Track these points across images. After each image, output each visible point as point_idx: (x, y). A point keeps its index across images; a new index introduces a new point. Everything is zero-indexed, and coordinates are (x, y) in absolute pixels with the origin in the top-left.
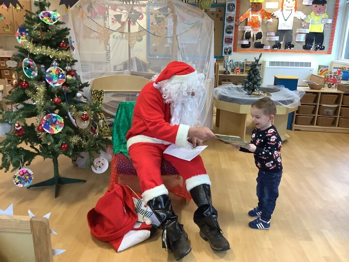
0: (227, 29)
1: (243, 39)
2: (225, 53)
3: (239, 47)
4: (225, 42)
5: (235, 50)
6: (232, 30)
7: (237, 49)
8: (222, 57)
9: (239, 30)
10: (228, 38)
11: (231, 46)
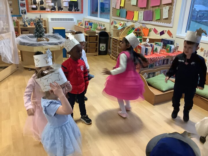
1: (32, 4)
2: (22, 13)
3: (30, 9)
4: (21, 6)
5: (28, 11)
7: (30, 11)
8: (21, 16)
10: (22, 4)
11: (25, 8)
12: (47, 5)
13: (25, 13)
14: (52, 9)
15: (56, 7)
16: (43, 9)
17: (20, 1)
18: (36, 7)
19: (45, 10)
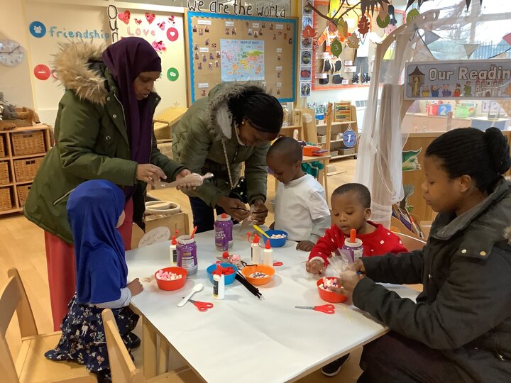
0: (304, 56)
1: (321, 72)
2: (302, 93)
3: (317, 82)
4: (302, 76)
5: (313, 88)
6: (309, 59)
7: (316, 87)
9: (317, 58)
10: (305, 71)
11: (309, 81)
12: (345, 71)
13: (308, 93)
14: (352, 81)
15: (359, 75)
16: (338, 80)
17: (301, 66)
18: (326, 77)
19: (341, 82)
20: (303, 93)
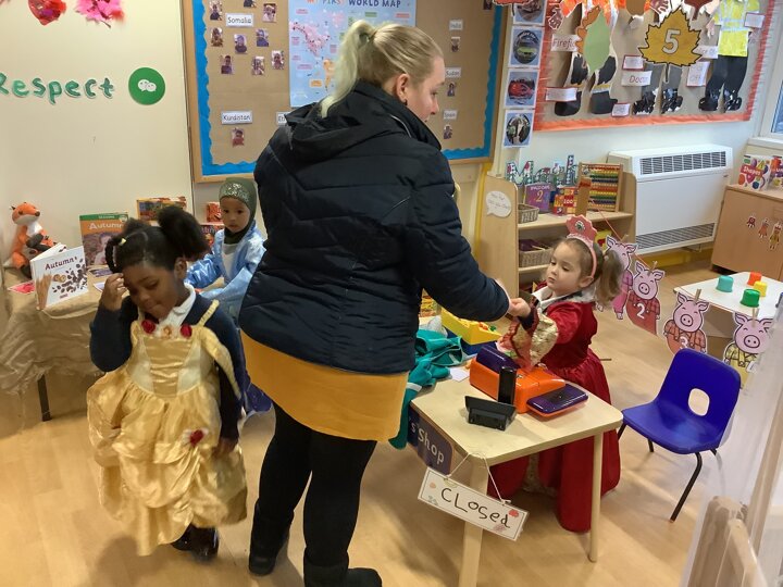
0: (521, 43)
1: (561, 85)
3: (549, 110)
4: (510, 94)
6: (533, 51)
8: (488, 152)
9: (554, 48)
10: (521, 81)
11: (528, 109)
12: (623, 83)
14: (637, 108)
15: (656, 92)
16: (603, 105)
17: (511, 68)
18: (574, 98)
19: (609, 110)
20: (510, 137)
